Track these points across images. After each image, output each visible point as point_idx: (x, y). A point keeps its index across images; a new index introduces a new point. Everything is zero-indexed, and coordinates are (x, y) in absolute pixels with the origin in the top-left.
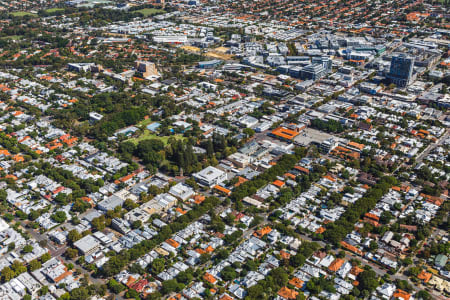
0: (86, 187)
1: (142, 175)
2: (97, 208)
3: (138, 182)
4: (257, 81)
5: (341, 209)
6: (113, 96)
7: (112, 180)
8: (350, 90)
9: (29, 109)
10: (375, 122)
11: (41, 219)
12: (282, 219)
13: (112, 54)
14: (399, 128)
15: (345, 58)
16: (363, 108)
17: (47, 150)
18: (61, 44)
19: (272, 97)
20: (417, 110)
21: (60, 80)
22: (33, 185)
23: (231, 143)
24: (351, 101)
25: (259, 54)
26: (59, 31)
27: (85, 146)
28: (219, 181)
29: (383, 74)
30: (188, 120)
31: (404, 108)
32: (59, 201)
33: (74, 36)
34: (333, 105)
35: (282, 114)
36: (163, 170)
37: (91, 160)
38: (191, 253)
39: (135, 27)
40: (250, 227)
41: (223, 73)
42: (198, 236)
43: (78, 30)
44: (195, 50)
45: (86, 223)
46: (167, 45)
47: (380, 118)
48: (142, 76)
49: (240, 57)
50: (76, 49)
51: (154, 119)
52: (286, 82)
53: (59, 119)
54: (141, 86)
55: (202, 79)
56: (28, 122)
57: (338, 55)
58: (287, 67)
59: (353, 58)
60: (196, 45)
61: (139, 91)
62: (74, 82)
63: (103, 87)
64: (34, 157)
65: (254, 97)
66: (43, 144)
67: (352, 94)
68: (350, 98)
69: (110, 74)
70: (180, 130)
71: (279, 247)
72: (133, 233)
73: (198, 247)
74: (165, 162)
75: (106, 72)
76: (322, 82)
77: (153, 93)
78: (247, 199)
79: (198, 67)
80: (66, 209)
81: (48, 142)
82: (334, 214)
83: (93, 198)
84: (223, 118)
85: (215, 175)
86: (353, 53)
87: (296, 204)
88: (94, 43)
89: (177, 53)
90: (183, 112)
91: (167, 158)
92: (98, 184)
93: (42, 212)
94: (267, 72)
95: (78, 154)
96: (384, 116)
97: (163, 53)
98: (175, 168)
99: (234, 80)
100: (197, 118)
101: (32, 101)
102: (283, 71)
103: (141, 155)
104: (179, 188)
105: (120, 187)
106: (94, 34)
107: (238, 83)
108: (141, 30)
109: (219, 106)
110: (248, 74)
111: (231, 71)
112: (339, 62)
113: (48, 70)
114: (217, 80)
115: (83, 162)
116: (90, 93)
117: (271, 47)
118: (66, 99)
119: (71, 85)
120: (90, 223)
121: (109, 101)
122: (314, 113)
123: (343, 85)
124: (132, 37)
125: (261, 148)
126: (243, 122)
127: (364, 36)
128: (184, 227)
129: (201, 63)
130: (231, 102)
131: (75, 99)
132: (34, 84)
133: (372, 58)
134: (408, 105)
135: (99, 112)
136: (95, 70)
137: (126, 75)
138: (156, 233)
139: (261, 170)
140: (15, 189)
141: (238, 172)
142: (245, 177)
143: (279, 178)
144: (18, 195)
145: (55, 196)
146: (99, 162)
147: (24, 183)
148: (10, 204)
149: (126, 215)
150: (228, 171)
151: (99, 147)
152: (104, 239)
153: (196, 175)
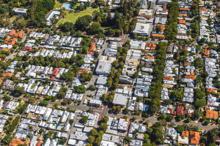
3: (101, 48)
7: (84, 52)
11: (68, 96)
12: (207, 42)
17: (10, 46)
22: (32, 74)
27: (35, 34)
32: (65, 79)
36: (108, 34)
37: (51, 43)
38: (185, 80)
40: (197, 52)
42: (177, 69)
45: (102, 86)
64: (7, 54)
66: (2, 43)
72: (139, 81)
73: (185, 75)
74: (103, 29)
78: (178, 37)
80: (77, 82)
83: (86, 68)
85: (143, 27)
87: (204, 31)
92: (79, 58)
93: (65, 91)
95: (37, 42)
104: (134, 43)
105: (96, 55)
115: (47, 46)
120: (105, 85)
128: (164, 66)
138: (152, 77)
139: (163, 16)
140: (20, 82)
141: (152, 21)
142: (161, 24)
143: (180, 18)
144: (31, 85)
145: (58, 76)
146: (58, 42)
147: (23, 75)
148: (32, 94)
149: (123, 72)
150: (146, 23)
151: (47, 32)
152: (126, 92)
153: (135, 31)
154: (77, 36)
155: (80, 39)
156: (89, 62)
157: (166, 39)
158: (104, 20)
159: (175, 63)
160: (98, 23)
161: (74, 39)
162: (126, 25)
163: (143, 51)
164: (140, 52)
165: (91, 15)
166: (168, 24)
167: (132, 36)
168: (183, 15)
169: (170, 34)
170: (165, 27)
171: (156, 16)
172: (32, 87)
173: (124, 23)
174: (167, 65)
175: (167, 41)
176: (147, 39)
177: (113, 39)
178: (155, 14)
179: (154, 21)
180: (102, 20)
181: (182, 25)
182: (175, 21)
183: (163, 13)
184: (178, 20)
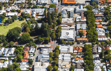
74: (33, 38)
78: (99, 39)
90: (3, 8)
105: (30, 62)
139: (83, 23)
141: (74, 28)
142: (82, 29)
143: (97, 23)
150: (69, 30)
154: (10, 47)
155: (13, 49)
156: (25, 69)
157: (89, 42)
158: (32, 30)
159: (102, 62)
160: (28, 34)
161: (7, 49)
162: (53, 33)
163: (72, 54)
164: (70, 55)
165: (20, 27)
166: (88, 28)
167: (60, 42)
168: (99, 20)
169: (93, 38)
170: (86, 32)
171: (77, 23)
173: (51, 31)
174: (96, 64)
175: (90, 44)
176: (73, 44)
177: (43, 46)
178: (75, 22)
179: (76, 27)
180: (31, 30)
181: (100, 29)
182: (94, 26)
183: (82, 20)
184: (96, 25)
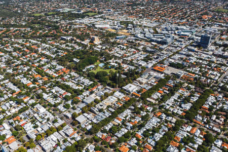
0: (77, 93)
1: (100, 87)
2: (83, 102)
3: (99, 90)
4: (142, 45)
5: (190, 104)
6: (82, 51)
7: (87, 90)
8: (184, 50)
9: (47, 57)
10: (197, 64)
11: (59, 107)
12: (165, 108)
13: (79, 33)
14: (208, 67)
15: (178, 35)
16: (191, 58)
17: (57, 75)
18: (57, 28)
19: (150, 52)
20: (214, 59)
21: (58, 44)
22: (54, 91)
23: (137, 73)
24: (185, 55)
25: (141, 33)
26: (55, 22)
27: (73, 73)
28: (134, 90)
29: (197, 42)
30: (116, 63)
31: (208, 58)
32: (66, 99)
33: (61, 24)
34: (177, 56)
35: (157, 60)
36: (109, 85)
37: (77, 80)
38: (128, 124)
39: (86, 21)
40: (152, 112)
41: (127, 41)
42: (129, 116)
43: (63, 22)
44: (113, 31)
45: (79, 109)
46: (102, 29)
47: (199, 62)
48: (93, 42)
49: (133, 34)
50: (63, 30)
51: (101, 62)
52: (155, 46)
53: (61, 61)
54: (93, 47)
55: (119, 44)
56: (47, 63)
57: (175, 34)
58: (155, 39)
59: (182, 35)
60: (114, 29)
61: (93, 49)
62: (65, 45)
63: (77, 47)
64: (52, 78)
65: (142, 52)
66: (55, 73)
67: (185, 51)
68: (184, 53)
69: (79, 41)
70: (113, 67)
71: (166, 121)
72: (101, 114)
73: (131, 121)
75: (78, 41)
76: (170, 46)
77: (99, 50)
78: (148, 99)
79: (116, 38)
80: (70, 102)
81: (57, 71)
82: (188, 106)
83: (80, 97)
84: (131, 61)
85: (132, 88)
86: (182, 33)
87: (170, 101)
88: (70, 27)
89: (106, 32)
90: (113, 59)
91: (110, 80)
92: (82, 91)
93: (59, 104)
94: (146, 41)
95: (71, 77)
96: (201, 61)
97: (100, 32)
98: (114, 84)
99: (132, 45)
100: (120, 61)
101: (48, 53)
102: (153, 41)
103: (99, 78)
104: (117, 94)
105: (91, 93)
106: (69, 24)
107: (135, 45)
108: (89, 22)
109: (128, 56)
110: (138, 42)
111: (131, 41)
112: (177, 37)
113: (53, 39)
114: (125, 45)
115: (73, 81)
116: (72, 50)
117: (146, 30)
118: (62, 52)
119: (63, 46)
120: (81, 109)
121: (81, 53)
122: (170, 60)
123: (180, 47)
124: (86, 25)
125: (150, 76)
126: (140, 63)
127: (185, 25)
128: (123, 112)
129: (117, 37)
130: (133, 54)
131: (66, 53)
132: (47, 45)
133: (190, 35)
134: (210, 57)
135: (77, 58)
136: (72, 40)
137: (86, 42)
138: (110, 114)
139: (151, 85)
140: (46, 93)
141: (142, 86)
142: (145, 89)
143: (161, 89)
144: (48, 95)
145: (64, 96)
146: (80, 81)
147: (49, 90)
148: (45, 100)
149: (96, 106)
150: (137, 86)
151: (79, 74)
152: (88, 117)
153: (124, 88)
155: (92, 82)
156: (85, 95)
157: (140, 98)
159: (131, 113)
161: (89, 81)
163: (119, 99)
164: (117, 99)
166: (149, 90)
168: (165, 88)
170: (146, 91)
172: (48, 97)
176: (128, 94)
177: (109, 88)
181: (158, 94)
182: (156, 90)
183: (153, 84)
184: (159, 90)
